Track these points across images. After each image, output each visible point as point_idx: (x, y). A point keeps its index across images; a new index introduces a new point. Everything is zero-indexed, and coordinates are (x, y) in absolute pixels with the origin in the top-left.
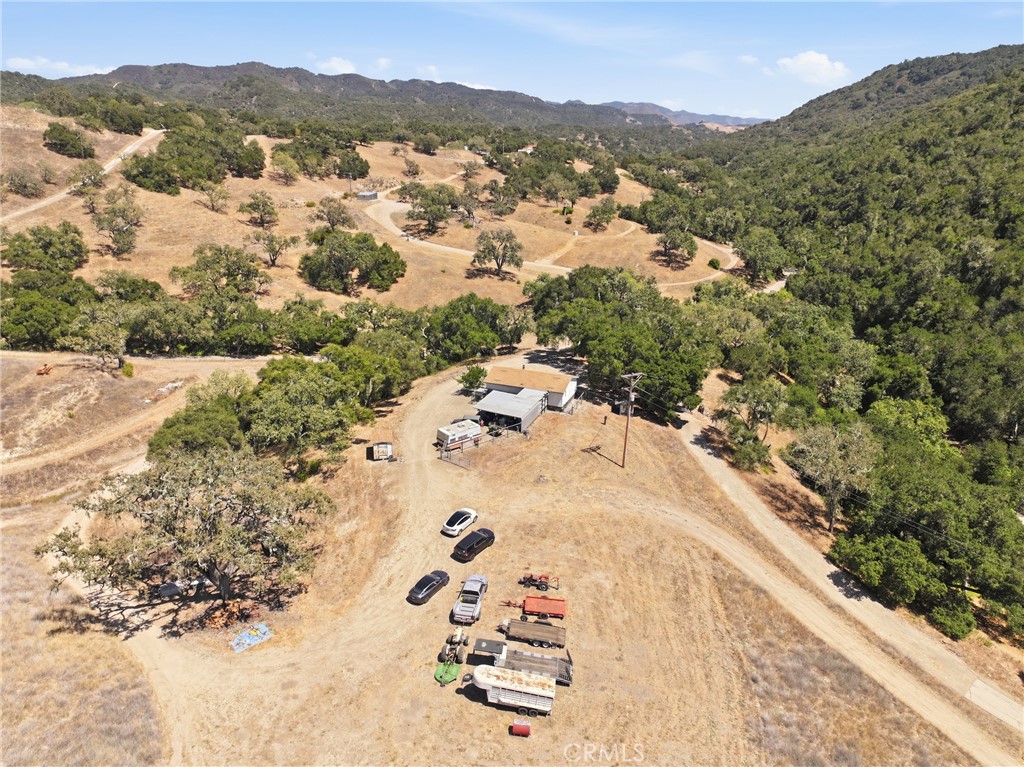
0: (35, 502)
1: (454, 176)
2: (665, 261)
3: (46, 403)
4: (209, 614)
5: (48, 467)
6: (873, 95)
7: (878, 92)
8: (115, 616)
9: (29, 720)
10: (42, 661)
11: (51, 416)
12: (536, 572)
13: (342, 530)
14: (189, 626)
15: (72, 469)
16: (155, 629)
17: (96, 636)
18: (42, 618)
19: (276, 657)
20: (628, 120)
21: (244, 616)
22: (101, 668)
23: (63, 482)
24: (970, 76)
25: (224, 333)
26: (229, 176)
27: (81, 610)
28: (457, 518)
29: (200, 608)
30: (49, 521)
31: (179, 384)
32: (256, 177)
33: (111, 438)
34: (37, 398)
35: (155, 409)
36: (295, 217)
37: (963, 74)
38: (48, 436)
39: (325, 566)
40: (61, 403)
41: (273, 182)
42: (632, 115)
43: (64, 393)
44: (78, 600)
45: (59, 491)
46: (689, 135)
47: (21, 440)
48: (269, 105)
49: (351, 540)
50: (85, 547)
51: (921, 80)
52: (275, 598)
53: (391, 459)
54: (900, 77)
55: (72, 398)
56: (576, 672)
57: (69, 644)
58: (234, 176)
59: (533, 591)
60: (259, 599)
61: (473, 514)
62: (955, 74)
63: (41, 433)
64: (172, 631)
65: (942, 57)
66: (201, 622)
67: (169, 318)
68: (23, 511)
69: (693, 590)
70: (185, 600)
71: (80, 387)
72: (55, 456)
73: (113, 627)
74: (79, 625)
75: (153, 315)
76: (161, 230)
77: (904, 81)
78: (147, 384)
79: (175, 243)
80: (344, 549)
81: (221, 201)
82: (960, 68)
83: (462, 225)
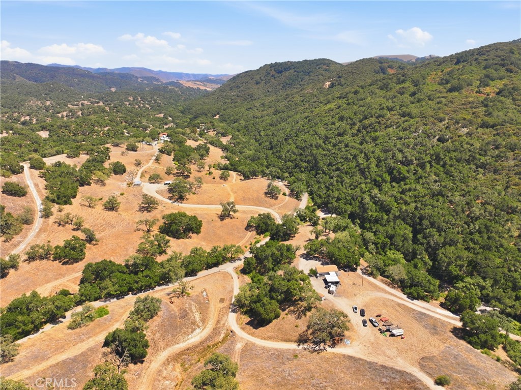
2: (270, 197)
3: (192, 312)
5: (214, 330)
6: (263, 78)
7: (264, 77)
11: (197, 315)
12: (376, 314)
15: (219, 328)
24: (298, 72)
31: (205, 293)
32: (89, 185)
33: (216, 316)
34: (188, 311)
35: (212, 303)
37: (295, 71)
40: (194, 310)
42: (141, 78)
47: (200, 325)
51: (280, 72)
53: (325, 300)
54: (271, 70)
55: (193, 307)
58: (80, 186)
59: (380, 318)
62: (292, 71)
63: (201, 321)
65: (285, 62)
71: (191, 304)
72: (210, 326)
77: (273, 72)
78: (198, 296)
82: (294, 68)
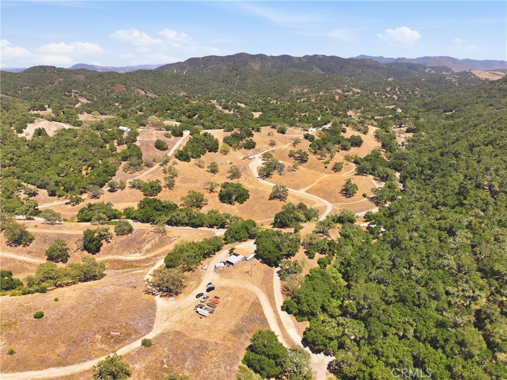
0: (144, 266)
1: (290, 143)
2: (345, 193)
3: (148, 243)
4: (167, 295)
5: (147, 258)
8: (154, 292)
9: (141, 305)
10: (143, 297)
11: (148, 246)
12: (217, 296)
13: (191, 283)
14: (163, 296)
15: (151, 259)
16: (159, 296)
17: (150, 295)
18: (144, 291)
19: (174, 303)
20: (426, 71)
21: (172, 296)
22: (151, 300)
23: (149, 262)
25: (190, 221)
26: (207, 152)
27: (149, 291)
28: (210, 284)
29: (166, 293)
30: (146, 272)
31: (176, 238)
32: (215, 152)
33: (159, 252)
34: (146, 241)
35: (170, 245)
36: (225, 168)
38: (148, 251)
39: (186, 289)
40: (151, 243)
41: (221, 154)
43: (151, 240)
44: (149, 289)
45: (148, 264)
46: (455, 82)
47: (143, 252)
48: (244, 79)
49: (192, 285)
50: (150, 282)
52: (177, 294)
53: (205, 269)
55: (153, 241)
56: (214, 313)
57: (147, 296)
58: (209, 152)
59: (216, 299)
60: (175, 293)
61: (213, 283)
63: (146, 250)
64: (161, 296)
66: (165, 296)
67: (177, 217)
68: (142, 269)
69: (246, 303)
70: (164, 292)
71: (155, 239)
72: (148, 256)
73: (153, 294)
74: (149, 293)
75: (174, 216)
76: (182, 178)
78: (169, 237)
79: (186, 183)
80: (190, 287)
81: (202, 164)
83: (279, 173)
